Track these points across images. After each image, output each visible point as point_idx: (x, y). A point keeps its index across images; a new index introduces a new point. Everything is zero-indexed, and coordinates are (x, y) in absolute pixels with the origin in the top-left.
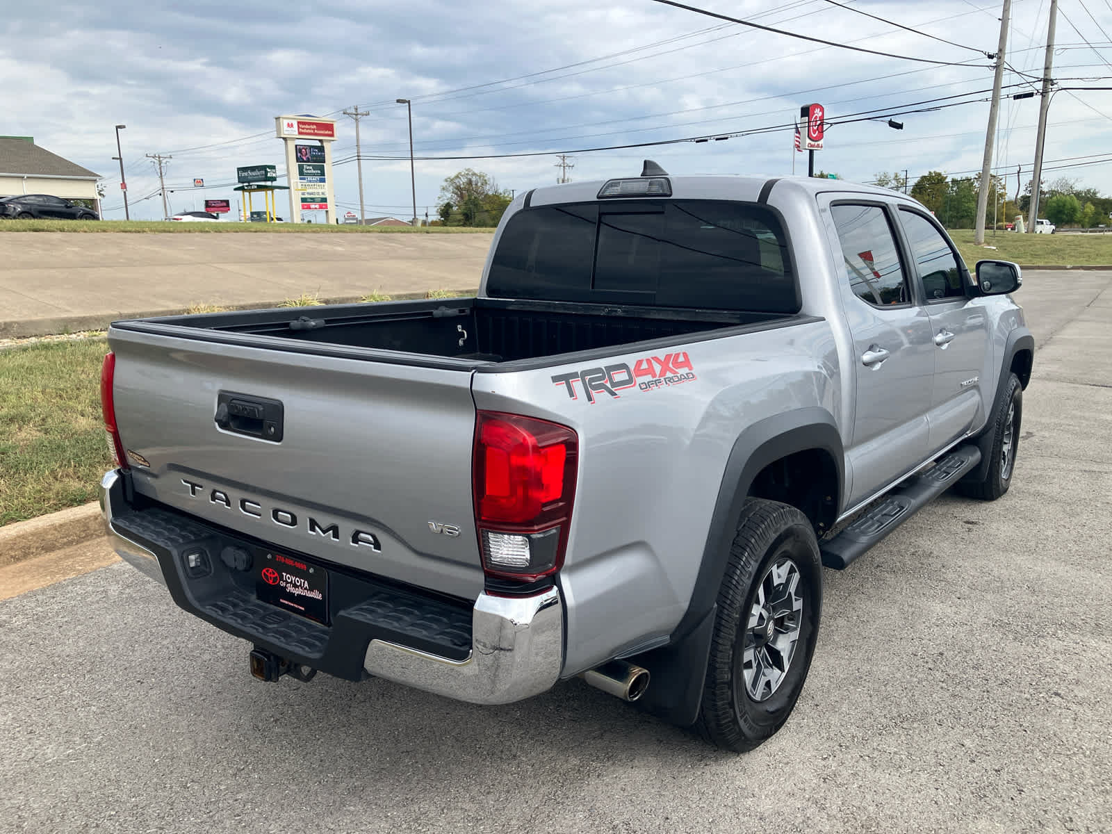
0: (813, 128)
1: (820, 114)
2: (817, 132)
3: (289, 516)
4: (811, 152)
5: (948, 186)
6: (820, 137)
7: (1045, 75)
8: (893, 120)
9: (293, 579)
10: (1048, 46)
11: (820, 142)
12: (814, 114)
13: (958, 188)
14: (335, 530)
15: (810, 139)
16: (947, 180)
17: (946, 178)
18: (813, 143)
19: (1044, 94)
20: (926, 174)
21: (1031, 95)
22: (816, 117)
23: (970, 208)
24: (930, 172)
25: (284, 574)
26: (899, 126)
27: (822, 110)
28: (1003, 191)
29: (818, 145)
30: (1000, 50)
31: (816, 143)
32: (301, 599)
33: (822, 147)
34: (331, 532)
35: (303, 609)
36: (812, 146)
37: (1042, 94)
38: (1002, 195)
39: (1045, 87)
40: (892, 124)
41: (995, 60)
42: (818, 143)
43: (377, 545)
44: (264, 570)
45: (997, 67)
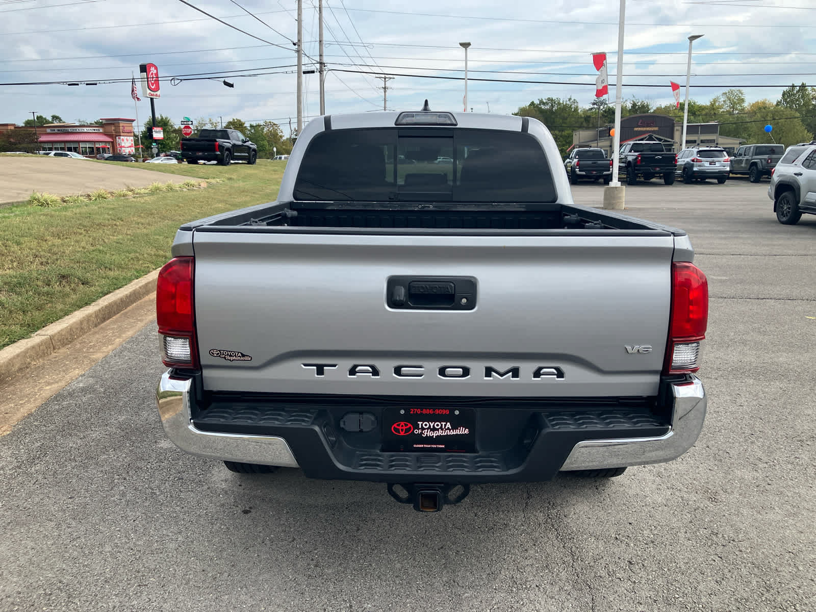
0: (151, 83)
1: (155, 71)
2: (155, 85)
3: (461, 370)
4: (152, 99)
5: (247, 129)
6: (157, 89)
7: (320, 60)
8: (226, 81)
9: (432, 425)
10: (320, 41)
11: (158, 93)
12: (150, 71)
13: (255, 131)
14: (515, 372)
15: (149, 89)
16: (245, 125)
17: (244, 123)
18: (152, 93)
19: (321, 72)
20: (231, 120)
21: (313, 72)
22: (152, 74)
23: (264, 145)
24: (234, 119)
25: (420, 423)
26: (231, 86)
27: (156, 68)
28: (281, 134)
29: (157, 94)
30: (299, 41)
31: (155, 93)
32: (439, 439)
33: (159, 96)
34: (511, 374)
35: (443, 446)
36: (152, 95)
37: (320, 72)
38: (281, 137)
39: (321, 67)
40: (226, 83)
41: (296, 47)
42: (156, 93)
43: (560, 374)
44: (395, 425)
45: (298, 51)
